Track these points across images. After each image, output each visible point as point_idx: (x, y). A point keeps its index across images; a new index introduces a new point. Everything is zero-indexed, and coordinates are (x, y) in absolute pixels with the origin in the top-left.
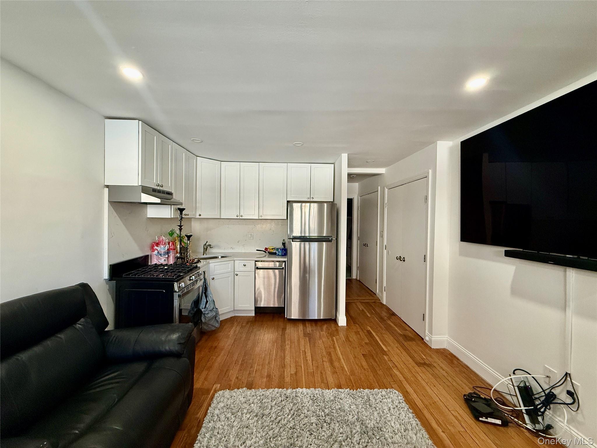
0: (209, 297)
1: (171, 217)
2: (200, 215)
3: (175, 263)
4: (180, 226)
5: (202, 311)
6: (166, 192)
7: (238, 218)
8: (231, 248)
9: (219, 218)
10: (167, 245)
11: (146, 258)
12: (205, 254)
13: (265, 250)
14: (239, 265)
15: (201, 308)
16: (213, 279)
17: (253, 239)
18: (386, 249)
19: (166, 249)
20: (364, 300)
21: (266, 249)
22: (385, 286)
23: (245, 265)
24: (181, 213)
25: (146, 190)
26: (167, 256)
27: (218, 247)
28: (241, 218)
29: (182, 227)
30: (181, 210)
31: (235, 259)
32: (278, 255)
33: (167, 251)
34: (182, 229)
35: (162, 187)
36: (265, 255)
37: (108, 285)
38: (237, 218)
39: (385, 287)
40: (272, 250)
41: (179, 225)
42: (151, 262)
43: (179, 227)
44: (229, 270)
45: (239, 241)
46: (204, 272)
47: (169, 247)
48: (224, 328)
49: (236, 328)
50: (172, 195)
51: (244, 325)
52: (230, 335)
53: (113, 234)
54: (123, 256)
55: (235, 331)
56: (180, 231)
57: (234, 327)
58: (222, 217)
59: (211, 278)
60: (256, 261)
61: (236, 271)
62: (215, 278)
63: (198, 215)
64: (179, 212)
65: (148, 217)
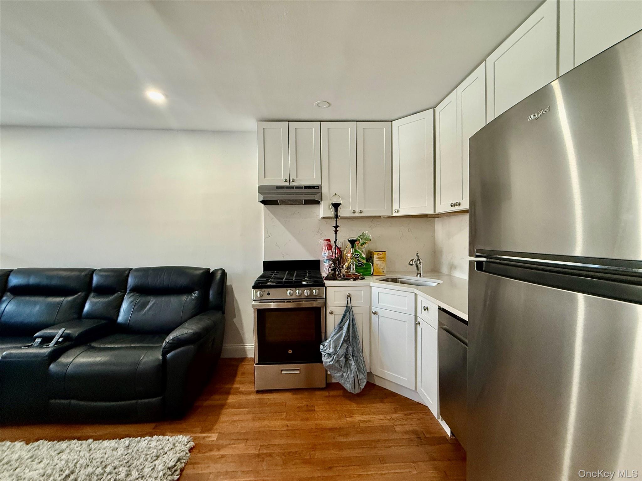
2: (398, 211)
4: (336, 227)
6: (304, 186)
7: (454, 209)
9: (432, 213)
14: (421, 303)
16: (374, 313)
23: (425, 309)
24: (336, 211)
25: (265, 189)
31: (416, 291)
35: (295, 181)
41: (335, 225)
46: (349, 296)
47: (331, 254)
48: (372, 405)
49: (379, 420)
50: (318, 188)
51: (398, 428)
52: (353, 417)
53: (270, 235)
54: (283, 256)
55: (370, 421)
56: (336, 234)
57: (381, 417)
58: (437, 212)
59: (373, 310)
60: (441, 308)
61: (418, 315)
62: (379, 313)
63: (394, 211)
64: (334, 209)
65: (320, 217)
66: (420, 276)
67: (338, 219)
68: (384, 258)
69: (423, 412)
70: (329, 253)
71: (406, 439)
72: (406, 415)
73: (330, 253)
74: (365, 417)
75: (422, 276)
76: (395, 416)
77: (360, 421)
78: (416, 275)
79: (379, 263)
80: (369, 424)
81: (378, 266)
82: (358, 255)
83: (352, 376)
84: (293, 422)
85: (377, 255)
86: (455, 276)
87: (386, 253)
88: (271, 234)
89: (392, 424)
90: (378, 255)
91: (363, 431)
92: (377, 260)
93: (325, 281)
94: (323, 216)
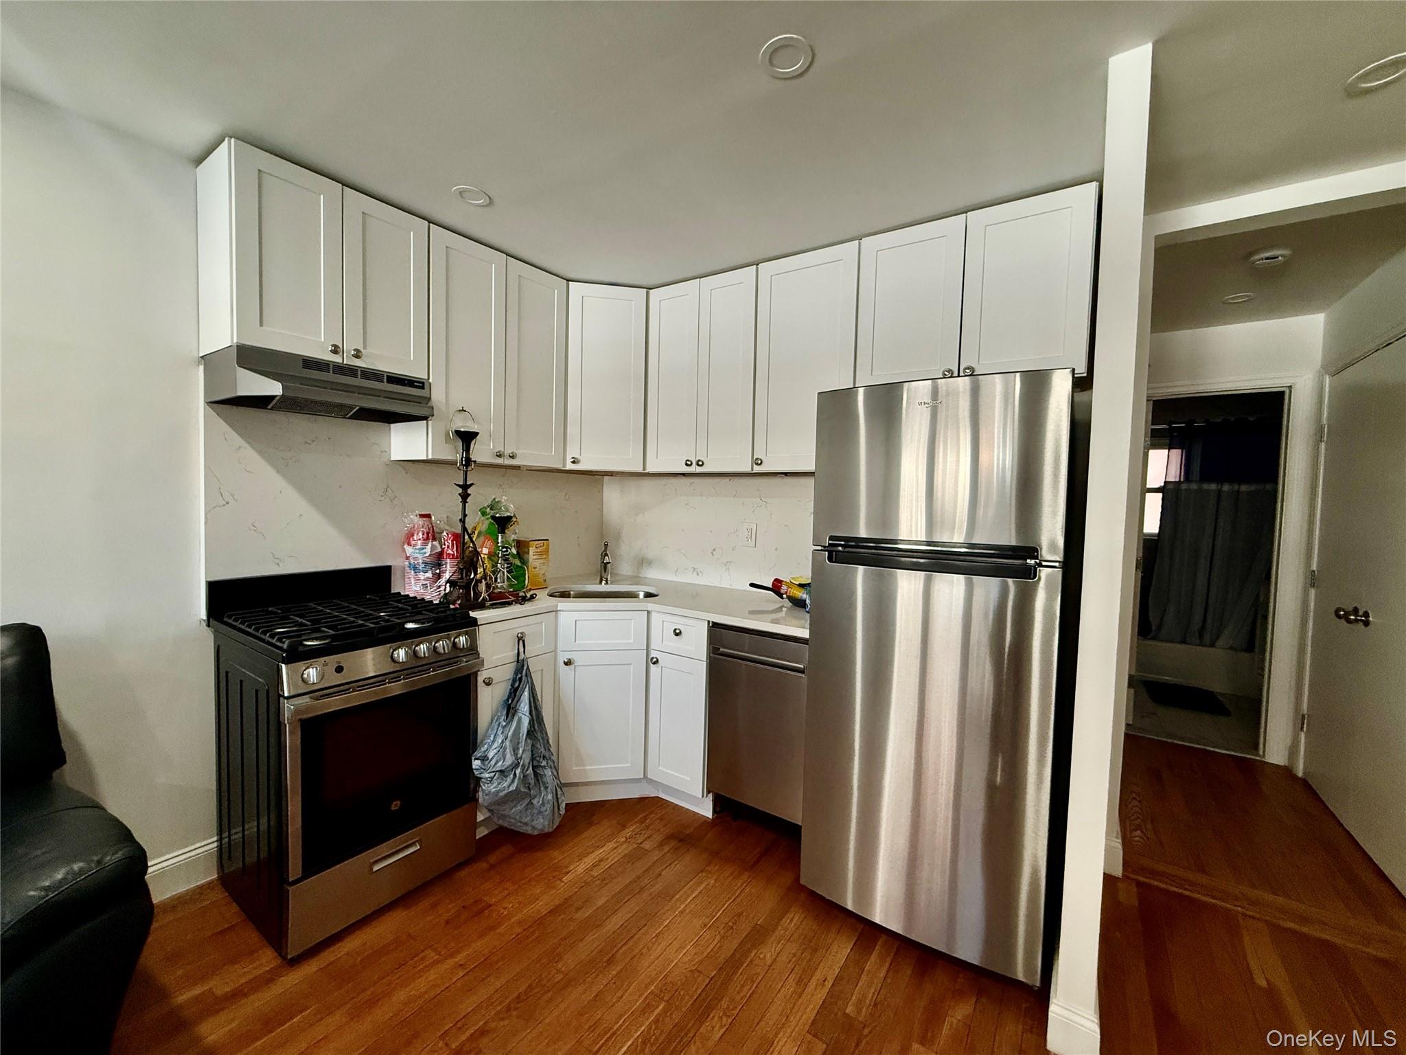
0: (514, 724)
1: (427, 456)
4: (465, 487)
5: (474, 767)
6: (387, 376)
7: (693, 469)
8: (694, 569)
9: (640, 469)
10: (433, 543)
12: (604, 582)
13: (776, 584)
14: (663, 619)
16: (568, 663)
17: (755, 546)
20: (1304, 920)
21: (779, 583)
23: (677, 633)
24: (467, 449)
28: (699, 470)
29: (469, 491)
30: (467, 438)
31: (652, 606)
34: (470, 495)
36: (778, 606)
38: (688, 470)
40: (798, 588)
41: (462, 483)
43: (460, 491)
44: (629, 641)
45: (714, 550)
46: (521, 639)
47: (439, 550)
48: (583, 837)
49: (613, 850)
50: (423, 388)
51: (647, 845)
52: (570, 872)
53: (228, 497)
54: (277, 561)
55: (601, 861)
56: (464, 501)
57: (611, 845)
58: (649, 470)
59: (563, 657)
60: (715, 625)
61: (653, 646)
62: (578, 662)
63: (569, 460)
64: (460, 444)
65: (392, 459)
66: (607, 583)
67: (469, 468)
68: (547, 552)
69: (657, 806)
70: (433, 548)
71: (668, 851)
72: (642, 822)
73: (436, 546)
74: (589, 860)
75: (609, 582)
76: (628, 832)
77: (588, 871)
78: (598, 581)
79: (537, 564)
80: (605, 866)
81: (537, 569)
82: (509, 550)
83: (550, 797)
84: (464, 954)
85: (534, 548)
86: (649, 576)
87: (550, 542)
88: (233, 495)
89: (635, 846)
90: (537, 548)
91: (605, 879)
92: (536, 557)
93: (472, 614)
94: (430, 457)
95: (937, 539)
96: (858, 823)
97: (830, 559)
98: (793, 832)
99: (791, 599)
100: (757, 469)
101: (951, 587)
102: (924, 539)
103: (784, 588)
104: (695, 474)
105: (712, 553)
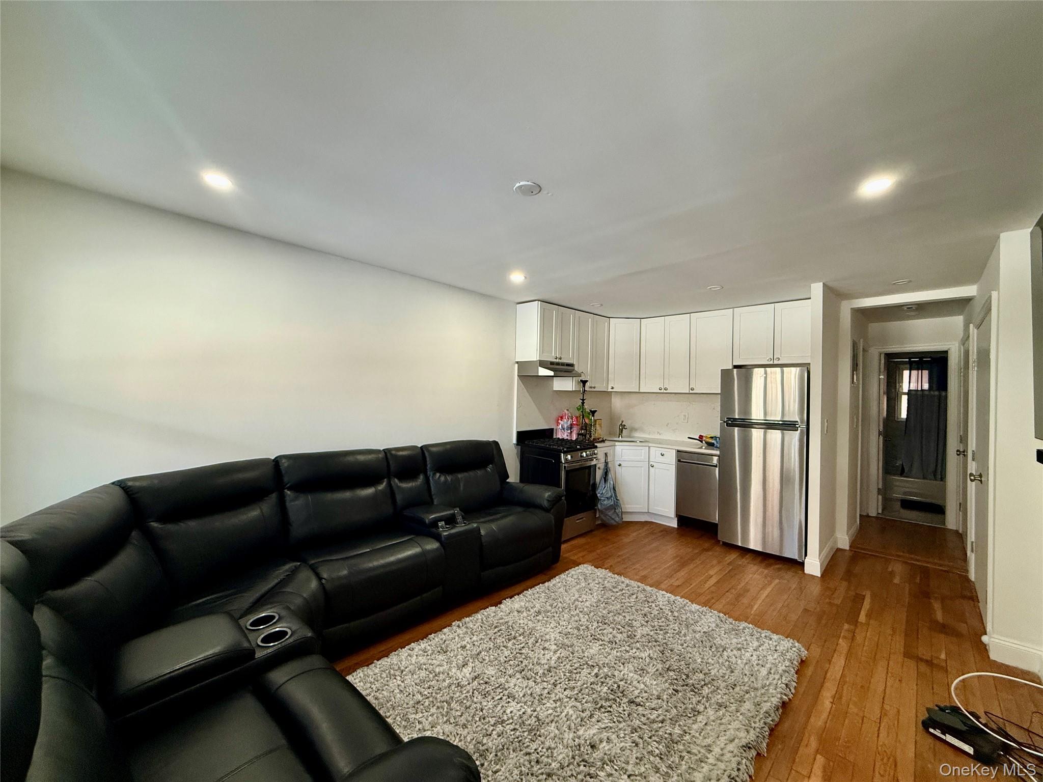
0: (609, 483)
1: (572, 389)
2: (612, 388)
3: (577, 439)
5: (597, 495)
6: (567, 364)
7: (662, 391)
8: (658, 432)
9: (638, 391)
10: (570, 420)
11: (551, 431)
12: (620, 437)
13: (699, 438)
14: (655, 452)
15: (597, 493)
16: (620, 465)
17: (688, 422)
18: (973, 460)
19: (569, 424)
21: (701, 437)
22: (973, 540)
23: (663, 454)
24: (584, 386)
25: (543, 364)
26: (569, 431)
27: (641, 430)
28: (665, 391)
29: (585, 401)
30: (584, 382)
31: (650, 445)
32: (716, 447)
33: (569, 426)
34: (585, 403)
35: (561, 359)
36: (700, 446)
37: (516, 450)
38: (660, 391)
39: (972, 542)
41: (582, 398)
42: (556, 436)
43: (582, 401)
44: (642, 458)
45: (668, 424)
46: (607, 455)
47: (573, 423)
50: (573, 366)
54: (529, 426)
58: (641, 391)
59: (618, 463)
60: (678, 451)
61: (651, 460)
62: (623, 465)
63: (610, 387)
64: (582, 384)
65: (554, 389)
66: (622, 437)
67: (584, 393)
68: (601, 424)
79: (599, 428)
90: (598, 422)
92: (598, 426)
93: (596, 444)
94: (574, 390)
95: (767, 419)
96: (741, 525)
97: (727, 426)
98: (715, 526)
99: (707, 443)
100: (691, 392)
101: (775, 436)
102: (763, 419)
103: (704, 438)
104: (664, 394)
105: (667, 426)
